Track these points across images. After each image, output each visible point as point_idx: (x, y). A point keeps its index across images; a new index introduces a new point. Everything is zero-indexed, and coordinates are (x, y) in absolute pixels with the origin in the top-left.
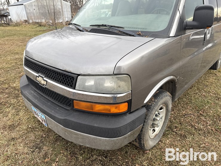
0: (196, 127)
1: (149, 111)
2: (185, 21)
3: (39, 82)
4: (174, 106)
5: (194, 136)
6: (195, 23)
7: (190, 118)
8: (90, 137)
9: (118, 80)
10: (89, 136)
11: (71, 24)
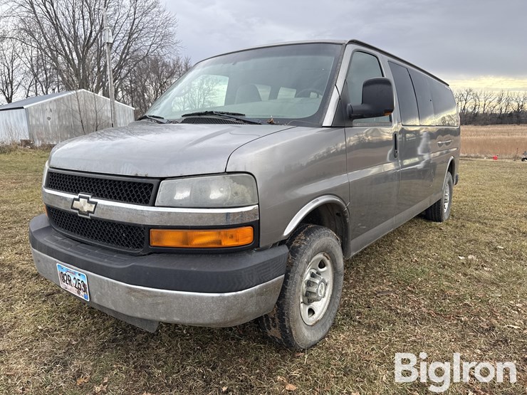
0: (399, 311)
1: (295, 256)
2: (349, 105)
3: (78, 210)
4: (357, 281)
5: (394, 325)
6: (366, 107)
7: (388, 298)
8: (182, 296)
9: (234, 181)
10: (179, 295)
11: (145, 117)
